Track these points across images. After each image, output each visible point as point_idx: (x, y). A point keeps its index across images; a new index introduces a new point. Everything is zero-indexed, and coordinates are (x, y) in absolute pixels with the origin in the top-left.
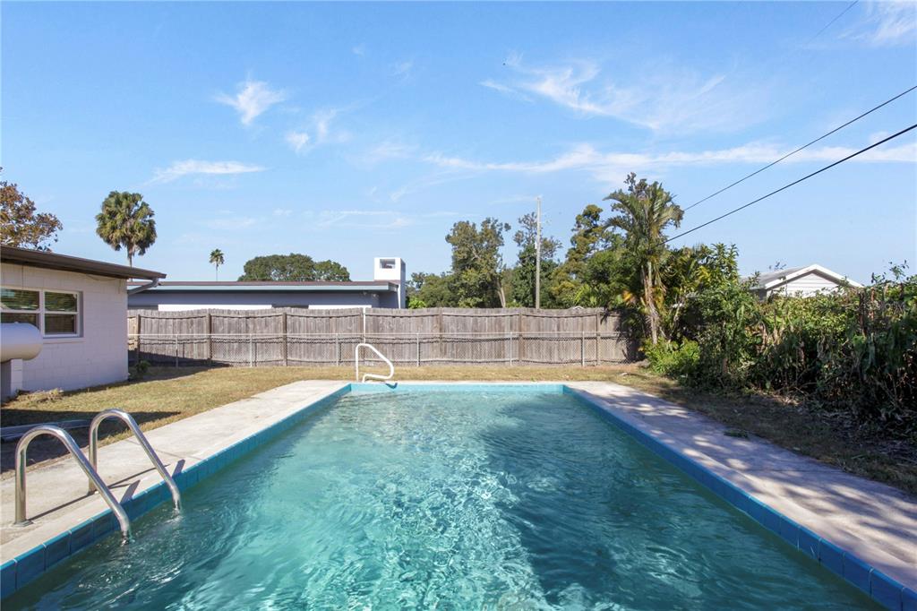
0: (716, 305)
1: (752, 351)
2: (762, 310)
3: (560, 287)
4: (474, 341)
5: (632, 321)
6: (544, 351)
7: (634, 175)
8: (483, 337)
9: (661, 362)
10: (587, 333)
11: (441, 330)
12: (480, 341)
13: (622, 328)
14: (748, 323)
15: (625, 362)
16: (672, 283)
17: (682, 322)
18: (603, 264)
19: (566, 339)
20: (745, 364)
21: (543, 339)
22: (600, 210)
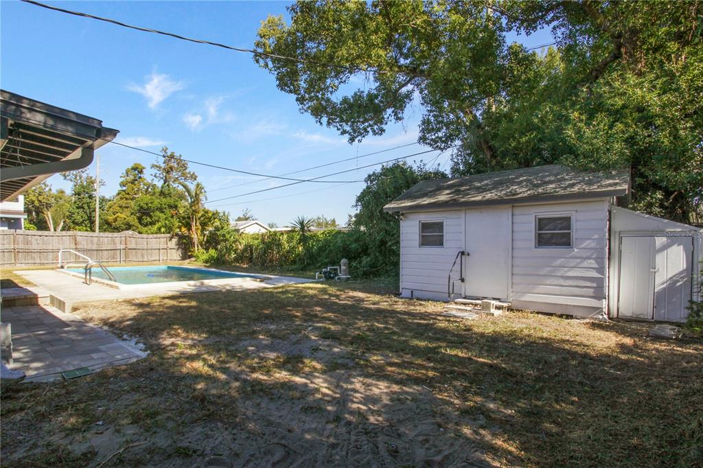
0: (224, 236)
1: (235, 251)
2: (238, 238)
3: (114, 217)
4: (97, 250)
5: (185, 241)
6: (139, 256)
7: (167, 149)
8: (103, 248)
9: (201, 258)
10: (161, 247)
11: (76, 244)
12: (102, 250)
13: (179, 244)
14: (234, 242)
15: (181, 260)
16: (204, 225)
17: (208, 242)
18: (147, 204)
19: (151, 250)
20: (233, 256)
21: (139, 249)
22: (144, 168)
